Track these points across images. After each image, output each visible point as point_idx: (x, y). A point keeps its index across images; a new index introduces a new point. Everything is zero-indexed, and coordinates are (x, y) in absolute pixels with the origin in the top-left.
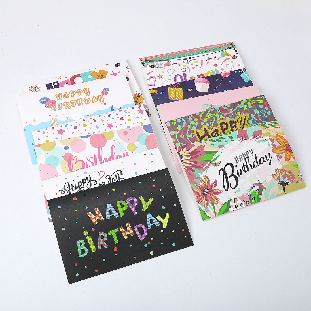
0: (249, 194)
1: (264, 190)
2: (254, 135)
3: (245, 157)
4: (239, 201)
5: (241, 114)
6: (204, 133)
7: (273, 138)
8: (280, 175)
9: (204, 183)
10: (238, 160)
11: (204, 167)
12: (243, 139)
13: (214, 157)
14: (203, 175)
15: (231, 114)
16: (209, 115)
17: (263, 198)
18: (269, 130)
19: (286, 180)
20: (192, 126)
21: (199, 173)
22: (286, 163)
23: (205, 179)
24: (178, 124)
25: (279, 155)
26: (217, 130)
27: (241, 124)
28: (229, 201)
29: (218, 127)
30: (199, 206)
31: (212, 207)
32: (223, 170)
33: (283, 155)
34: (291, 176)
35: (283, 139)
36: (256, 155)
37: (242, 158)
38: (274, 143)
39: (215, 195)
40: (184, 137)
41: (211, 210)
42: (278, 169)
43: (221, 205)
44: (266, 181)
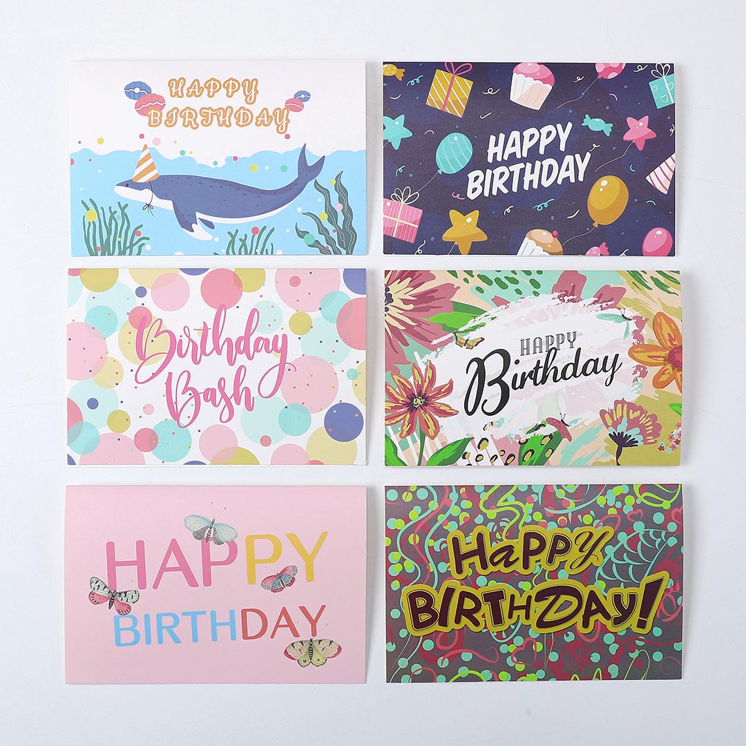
0: (523, 440)
1: (565, 440)
2: (599, 298)
3: (550, 347)
4: (492, 449)
7: (647, 319)
8: (622, 417)
9: (420, 380)
10: (528, 349)
11: (435, 342)
12: (566, 298)
13: (471, 323)
14: (425, 359)
17: (555, 458)
18: (645, 294)
19: (634, 433)
21: (416, 353)
22: (652, 392)
23: (426, 370)
25: (642, 366)
28: (466, 441)
30: (386, 429)
31: (419, 441)
32: (480, 362)
33: (653, 371)
34: (652, 427)
35: (671, 327)
36: (579, 350)
37: (541, 347)
38: (644, 332)
39: (436, 417)
41: (414, 449)
42: (623, 402)
43: (443, 443)
44: (579, 421)
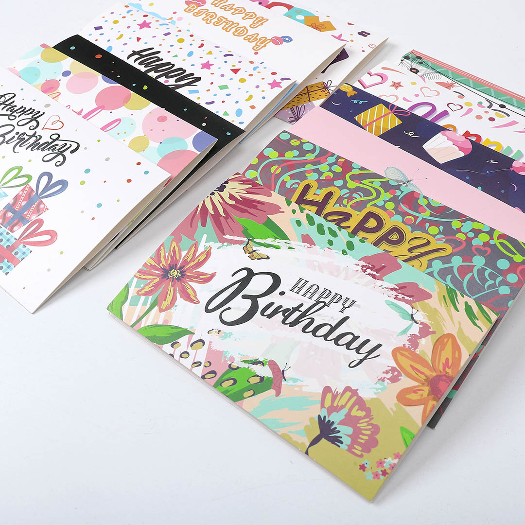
0: (234, 365)
1: (272, 392)
2: (401, 288)
3: (322, 300)
4: (201, 355)
5: (437, 237)
6: (320, 199)
7: (434, 333)
8: (343, 407)
9: (191, 257)
10: (300, 289)
11: (227, 237)
12: (369, 271)
13: (269, 241)
14: (208, 245)
15: (416, 218)
16: (372, 183)
17: (251, 402)
18: (449, 311)
19: (345, 432)
20: (317, 171)
21: (205, 236)
22: (390, 401)
23: (202, 253)
24: (299, 148)
25: (399, 372)
26: (348, 217)
27: (410, 250)
28: (186, 332)
29: (358, 213)
30: (132, 279)
31: (148, 306)
32: (251, 274)
33: (405, 382)
34: (367, 438)
35: (454, 354)
36: (347, 318)
37: (313, 294)
38: (423, 341)
39: (178, 295)
40: (277, 172)
41: (139, 310)
42: (355, 392)
43: (166, 321)
44: (299, 383)
